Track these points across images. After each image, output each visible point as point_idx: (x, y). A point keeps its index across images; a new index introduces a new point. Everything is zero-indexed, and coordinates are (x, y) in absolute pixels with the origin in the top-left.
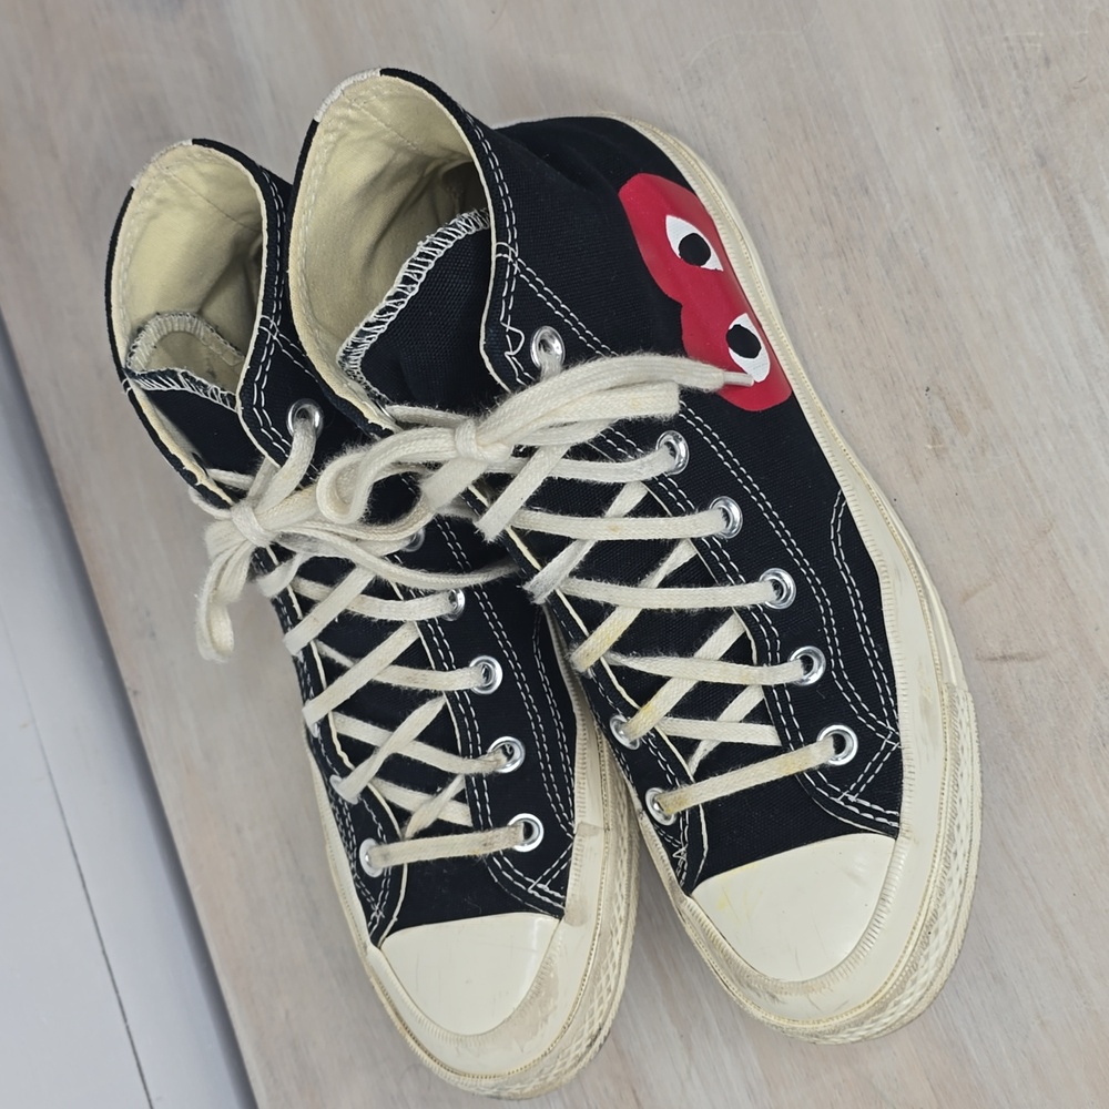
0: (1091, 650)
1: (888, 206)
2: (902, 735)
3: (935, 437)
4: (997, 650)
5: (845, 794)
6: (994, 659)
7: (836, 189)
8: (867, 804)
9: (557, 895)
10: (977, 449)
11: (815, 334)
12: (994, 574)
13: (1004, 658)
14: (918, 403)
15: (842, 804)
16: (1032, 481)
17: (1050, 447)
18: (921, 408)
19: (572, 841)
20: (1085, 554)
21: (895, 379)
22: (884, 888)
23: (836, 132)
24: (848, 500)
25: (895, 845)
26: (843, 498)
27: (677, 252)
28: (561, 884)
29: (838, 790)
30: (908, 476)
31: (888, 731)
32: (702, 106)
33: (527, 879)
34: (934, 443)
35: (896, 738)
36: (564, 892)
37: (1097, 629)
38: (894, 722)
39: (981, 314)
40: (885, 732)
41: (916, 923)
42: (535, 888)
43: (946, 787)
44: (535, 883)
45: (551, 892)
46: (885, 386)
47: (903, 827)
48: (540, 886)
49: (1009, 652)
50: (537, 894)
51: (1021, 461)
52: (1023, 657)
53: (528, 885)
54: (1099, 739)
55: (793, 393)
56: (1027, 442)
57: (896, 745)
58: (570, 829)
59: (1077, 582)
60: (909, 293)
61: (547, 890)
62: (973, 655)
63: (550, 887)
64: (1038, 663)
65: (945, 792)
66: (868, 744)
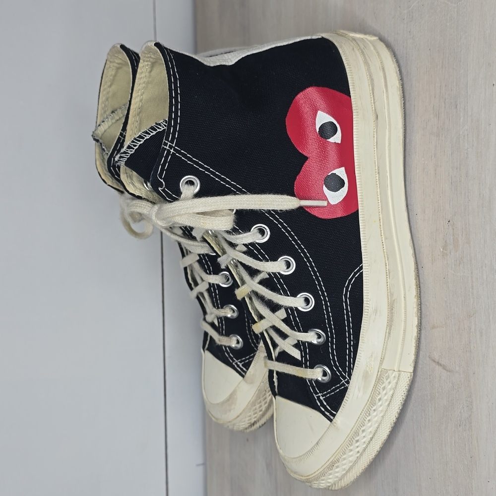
0: (469, 381)
1: (462, 118)
2: (351, 382)
3: (445, 247)
4: (437, 358)
5: (320, 394)
6: (435, 361)
7: (445, 99)
8: (325, 404)
9: (244, 369)
10: (458, 261)
11: (418, 171)
12: (446, 323)
13: (438, 363)
14: (444, 226)
15: (316, 398)
16: (473, 289)
17: (485, 277)
18: (444, 229)
19: (256, 351)
20: (481, 336)
21: (439, 210)
22: (320, 440)
23: (454, 69)
24: (364, 270)
25: (330, 425)
26: (361, 268)
27: (318, 130)
28: (247, 365)
29: (318, 392)
30: (430, 259)
31: (346, 378)
32: (410, 32)
33: (234, 359)
34: (443, 249)
35: (348, 382)
36: (247, 369)
37: (474, 374)
38: (350, 375)
39: (480, 194)
40: (344, 378)
41: (330, 459)
42: (236, 364)
43: (363, 412)
44: (236, 361)
45: (242, 367)
46: (435, 211)
47: (334, 420)
48: (239, 363)
49: (440, 362)
50: (236, 366)
51: (472, 277)
52: (444, 368)
53: (233, 361)
54: (459, 421)
55: (358, 210)
56: (477, 269)
57: (347, 385)
58: (257, 347)
59: (474, 347)
60: (457, 169)
61: (241, 366)
62: (428, 355)
63: (242, 365)
64: (448, 373)
65: (362, 414)
66: (335, 380)
